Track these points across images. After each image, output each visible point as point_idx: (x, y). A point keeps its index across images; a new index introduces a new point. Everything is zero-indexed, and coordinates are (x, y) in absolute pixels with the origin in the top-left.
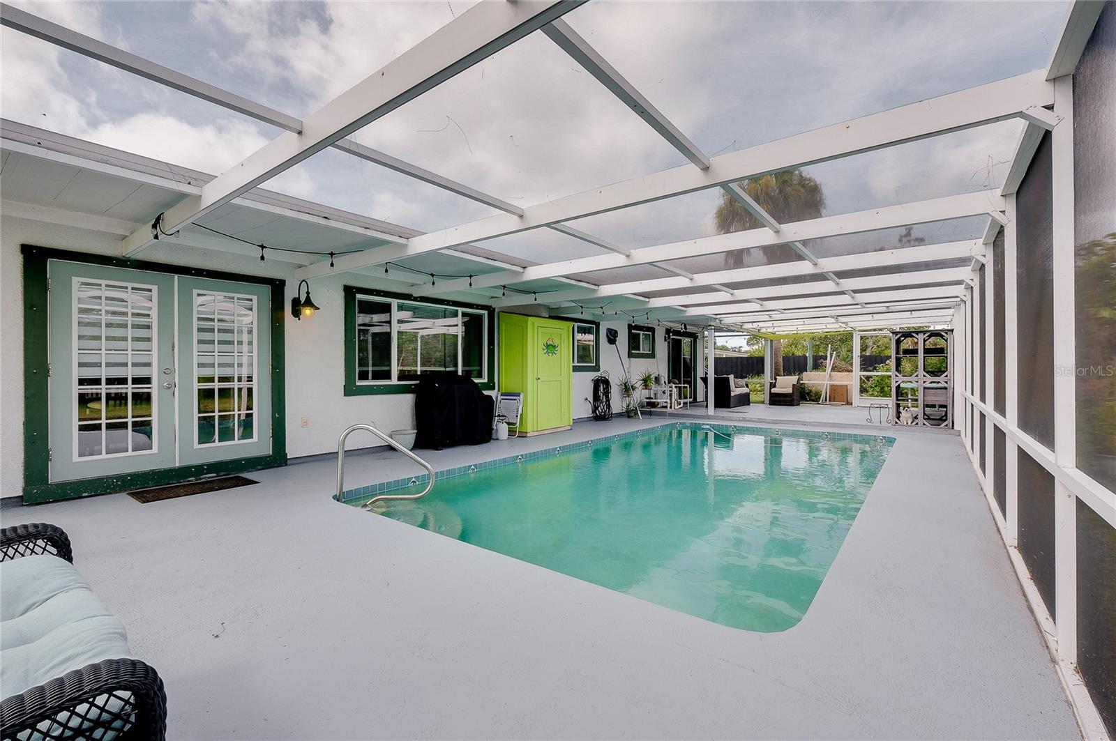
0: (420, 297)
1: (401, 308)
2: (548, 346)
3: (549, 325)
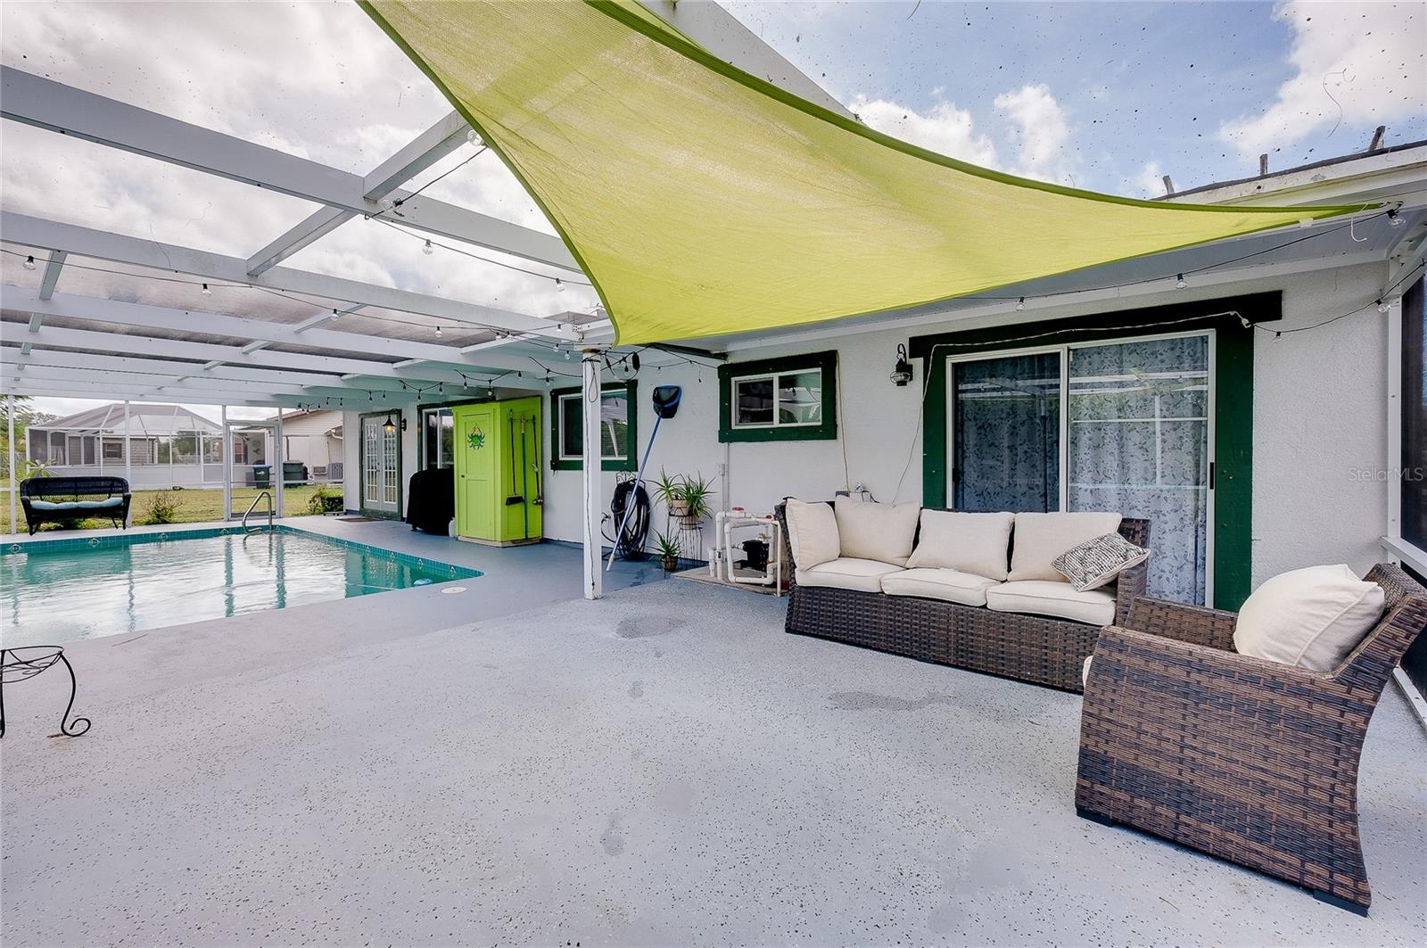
2: (473, 437)
3: (474, 412)
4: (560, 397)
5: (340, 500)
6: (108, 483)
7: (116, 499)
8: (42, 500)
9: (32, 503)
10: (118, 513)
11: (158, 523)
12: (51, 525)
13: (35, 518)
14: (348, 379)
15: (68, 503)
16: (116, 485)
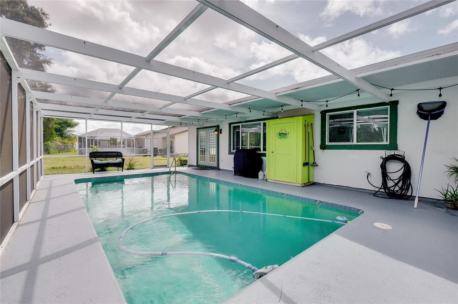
0: (245, 121)
1: (243, 126)
2: (280, 134)
3: (280, 122)
4: (327, 114)
5: (186, 161)
6: (116, 154)
7: (119, 160)
8: (96, 160)
9: (94, 161)
10: (120, 165)
11: (130, 169)
12: (98, 169)
13: (95, 167)
14: (202, 113)
15: (104, 161)
16: (118, 155)
